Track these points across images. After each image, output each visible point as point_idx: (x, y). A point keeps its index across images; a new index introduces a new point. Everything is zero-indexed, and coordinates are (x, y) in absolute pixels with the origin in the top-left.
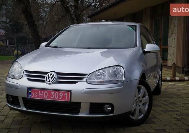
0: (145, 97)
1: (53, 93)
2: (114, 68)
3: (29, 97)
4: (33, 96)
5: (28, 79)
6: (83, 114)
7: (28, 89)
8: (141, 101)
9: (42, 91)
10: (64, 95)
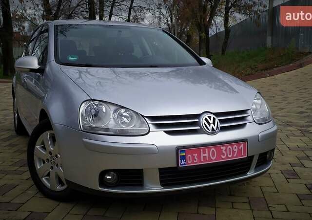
3: (181, 165)
5: (164, 131)
9: (207, 149)
10: (239, 149)
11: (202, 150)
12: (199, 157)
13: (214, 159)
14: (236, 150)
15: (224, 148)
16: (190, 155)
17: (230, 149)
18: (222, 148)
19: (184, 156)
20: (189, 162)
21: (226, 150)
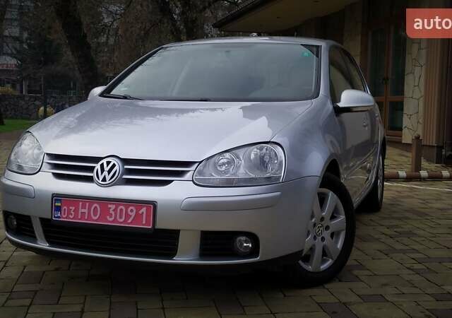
0: (336, 217)
1: (113, 207)
2: (261, 149)
4: (64, 214)
5: (53, 173)
6: (186, 257)
7: (52, 199)
8: (327, 228)
9: (87, 204)
10: (137, 212)
11: (81, 203)
12: (76, 211)
14: (133, 214)
16: (65, 207)
17: (121, 210)
19: (59, 207)
20: (64, 216)
21: (115, 210)
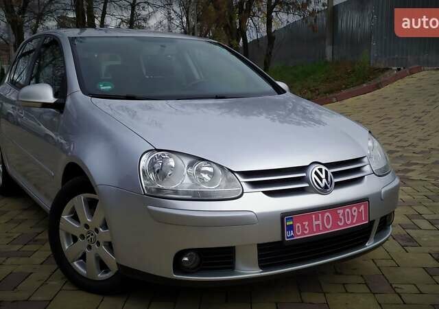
3: (288, 238)
7: (282, 219)
9: (320, 215)
10: (358, 212)
11: (314, 216)
12: (310, 225)
13: (329, 228)
14: (355, 214)
15: (340, 211)
16: (298, 224)
17: (348, 212)
18: (339, 212)
19: (292, 225)
20: (298, 234)
21: (343, 215)
